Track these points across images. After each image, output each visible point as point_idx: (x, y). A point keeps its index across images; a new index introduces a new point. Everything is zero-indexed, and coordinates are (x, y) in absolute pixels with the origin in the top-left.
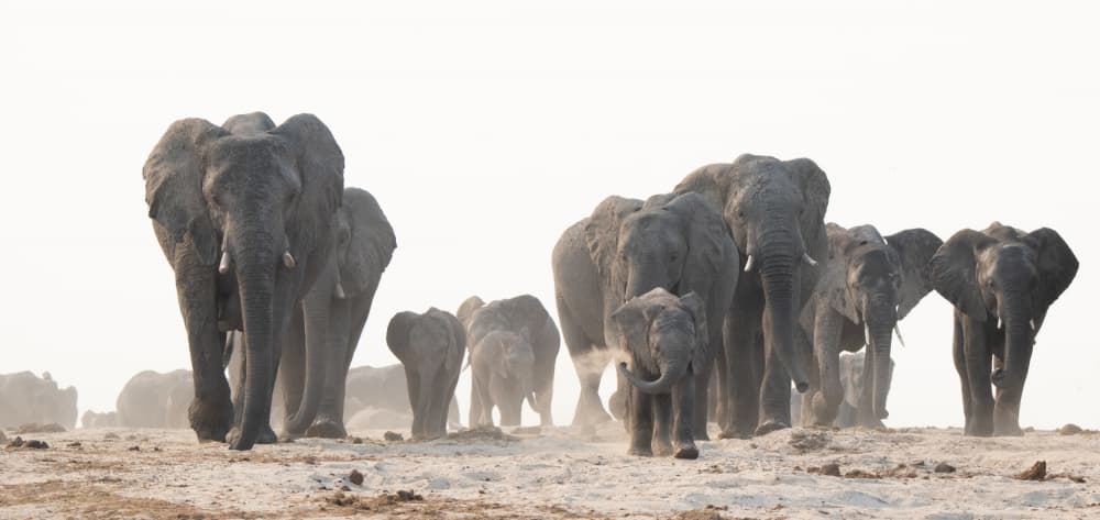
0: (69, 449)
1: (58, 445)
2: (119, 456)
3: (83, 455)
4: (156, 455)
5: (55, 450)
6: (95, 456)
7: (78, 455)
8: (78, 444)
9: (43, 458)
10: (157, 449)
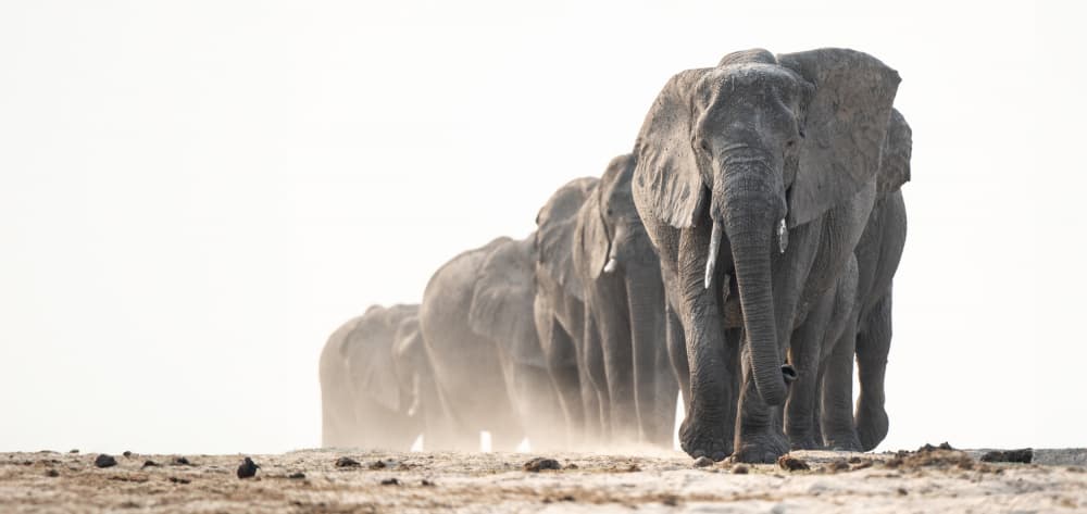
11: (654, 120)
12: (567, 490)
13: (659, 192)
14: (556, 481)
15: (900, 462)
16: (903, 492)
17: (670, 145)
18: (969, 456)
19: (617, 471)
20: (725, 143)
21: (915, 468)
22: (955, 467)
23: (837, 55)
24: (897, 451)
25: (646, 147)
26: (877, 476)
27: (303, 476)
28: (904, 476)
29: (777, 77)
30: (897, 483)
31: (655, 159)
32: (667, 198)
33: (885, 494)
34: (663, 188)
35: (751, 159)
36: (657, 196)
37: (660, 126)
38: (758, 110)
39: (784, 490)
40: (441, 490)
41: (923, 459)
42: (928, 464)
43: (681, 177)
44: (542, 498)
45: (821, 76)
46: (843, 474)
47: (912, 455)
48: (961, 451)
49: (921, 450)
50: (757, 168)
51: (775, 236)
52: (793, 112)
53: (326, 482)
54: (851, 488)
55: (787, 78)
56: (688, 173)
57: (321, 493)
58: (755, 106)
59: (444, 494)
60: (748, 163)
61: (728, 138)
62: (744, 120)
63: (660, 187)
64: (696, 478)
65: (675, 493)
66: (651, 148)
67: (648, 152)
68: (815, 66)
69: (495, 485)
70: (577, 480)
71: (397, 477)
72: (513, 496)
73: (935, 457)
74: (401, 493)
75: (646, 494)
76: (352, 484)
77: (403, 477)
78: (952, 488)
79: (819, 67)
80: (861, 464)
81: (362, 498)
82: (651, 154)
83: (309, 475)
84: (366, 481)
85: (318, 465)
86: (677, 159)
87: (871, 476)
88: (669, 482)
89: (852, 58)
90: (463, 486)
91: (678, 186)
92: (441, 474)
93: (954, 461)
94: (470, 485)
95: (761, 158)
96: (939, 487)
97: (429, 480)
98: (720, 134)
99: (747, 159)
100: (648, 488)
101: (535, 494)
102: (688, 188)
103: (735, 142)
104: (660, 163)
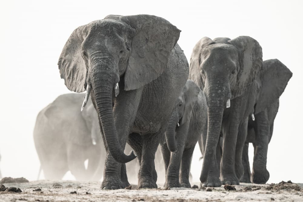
0: (35, 192)
1: (27, 190)
2: (65, 197)
3: (43, 196)
4: (87, 197)
5: (26, 193)
6: (51, 197)
7: (40, 196)
8: (39, 190)
9: (19, 198)
10: (87, 193)
11: (67, 49)
12: (142, 197)
13: (71, 80)
14: (137, 193)
15: (272, 188)
16: (273, 199)
17: (75, 59)
18: (299, 186)
19: (161, 190)
20: (92, 51)
21: (277, 190)
22: (293, 190)
23: (147, 17)
24: (270, 184)
25: (65, 61)
26: (262, 193)
27: (41, 190)
28: (273, 193)
29: (116, 24)
30: (270, 196)
31: (69, 66)
32: (74, 81)
33: (266, 200)
34: (73, 77)
35: (103, 57)
36: (70, 82)
37: (70, 52)
38: (107, 37)
39: (226, 198)
40: (94, 196)
41: (281, 186)
42: (283, 189)
43: (80, 71)
44: (132, 200)
45: (139, 26)
46: (249, 192)
47: (276, 185)
48: (296, 184)
49: (280, 183)
50: (105, 61)
51: (114, 90)
52: (123, 39)
53: (49, 193)
54: (252, 197)
55: (121, 25)
56: (83, 69)
57: (48, 196)
58: (105, 35)
59: (94, 198)
60: (101, 59)
61: (93, 49)
62: (100, 41)
63: (71, 78)
64: (192, 193)
65: (183, 198)
66: (67, 61)
67: (65, 64)
68: (136, 21)
69: (114, 194)
70: (145, 193)
71: (77, 191)
72: (121, 198)
73: (286, 186)
74: (78, 197)
75: (172, 198)
76: (59, 193)
77: (79, 191)
78: (292, 198)
79: (138, 22)
80: (256, 188)
81: (63, 199)
82: (67, 64)
83: (43, 190)
84: (64, 192)
85: (46, 185)
86: (78, 64)
87: (260, 193)
88: (181, 194)
89: (154, 19)
90: (102, 195)
91: (78, 76)
92: (94, 190)
93: (293, 188)
94: (104, 194)
95: (107, 57)
96: (287, 197)
97: (89, 192)
98: (91, 48)
99: (101, 57)
100: (173, 196)
101: (129, 198)
102: (83, 76)
103: (96, 51)
104: (71, 67)
